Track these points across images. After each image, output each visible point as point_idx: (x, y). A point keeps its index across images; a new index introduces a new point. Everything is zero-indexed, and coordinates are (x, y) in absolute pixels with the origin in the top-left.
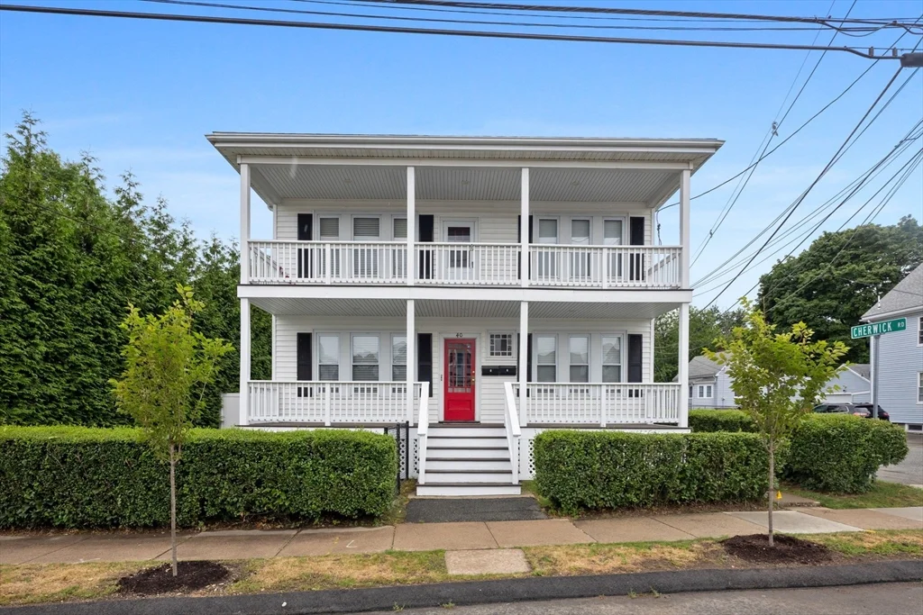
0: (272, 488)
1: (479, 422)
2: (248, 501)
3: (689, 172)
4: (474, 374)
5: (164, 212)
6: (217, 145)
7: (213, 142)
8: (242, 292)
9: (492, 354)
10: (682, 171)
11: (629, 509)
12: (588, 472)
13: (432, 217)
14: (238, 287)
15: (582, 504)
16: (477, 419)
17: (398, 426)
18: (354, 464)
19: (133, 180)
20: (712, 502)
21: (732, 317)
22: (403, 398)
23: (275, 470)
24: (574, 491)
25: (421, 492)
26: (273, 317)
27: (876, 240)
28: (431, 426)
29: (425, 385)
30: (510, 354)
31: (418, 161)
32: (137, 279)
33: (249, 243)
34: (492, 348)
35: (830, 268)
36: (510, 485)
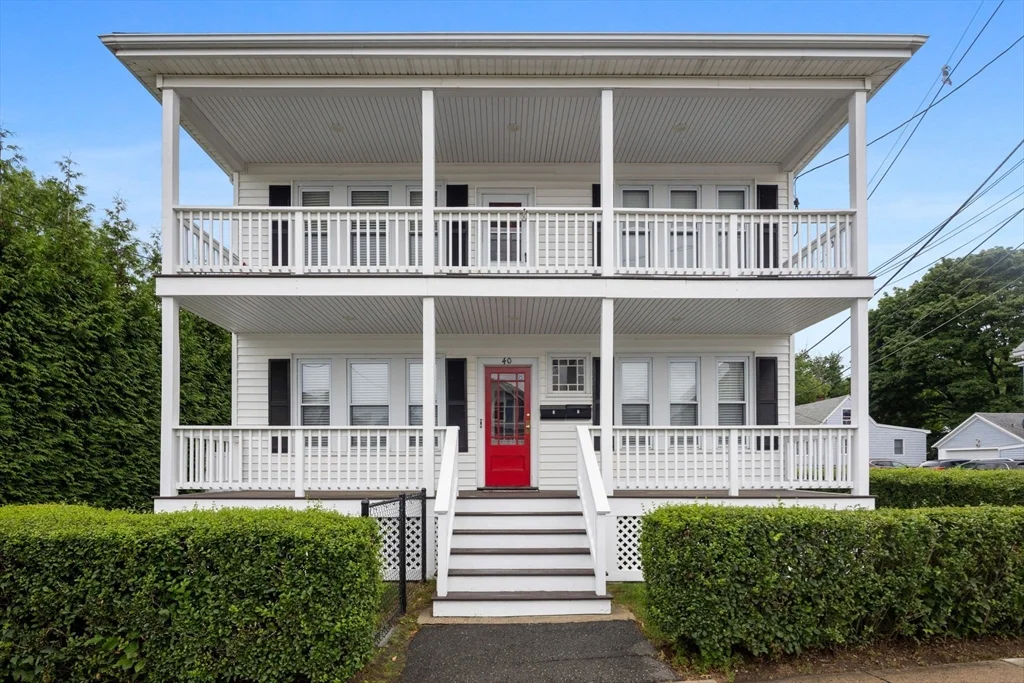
0: (106, 634)
1: (537, 488)
2: (58, 664)
3: (864, 95)
4: (529, 418)
5: (123, 217)
6: (119, 54)
7: (114, 48)
8: (163, 287)
9: (555, 388)
10: (853, 92)
11: (823, 653)
12: (756, 590)
13: (465, 188)
14: (158, 281)
15: (740, 649)
16: (534, 484)
17: (402, 498)
18: (281, 583)
19: (74, 170)
20: (973, 636)
21: (824, 363)
22: (417, 454)
23: (109, 598)
24: (726, 625)
25: (441, 610)
26: (234, 336)
27: (1009, 264)
28: (463, 496)
29: (454, 431)
30: (581, 388)
31: (439, 81)
32: (74, 297)
33: (176, 211)
34: (555, 380)
35: (953, 301)
36: (590, 596)
